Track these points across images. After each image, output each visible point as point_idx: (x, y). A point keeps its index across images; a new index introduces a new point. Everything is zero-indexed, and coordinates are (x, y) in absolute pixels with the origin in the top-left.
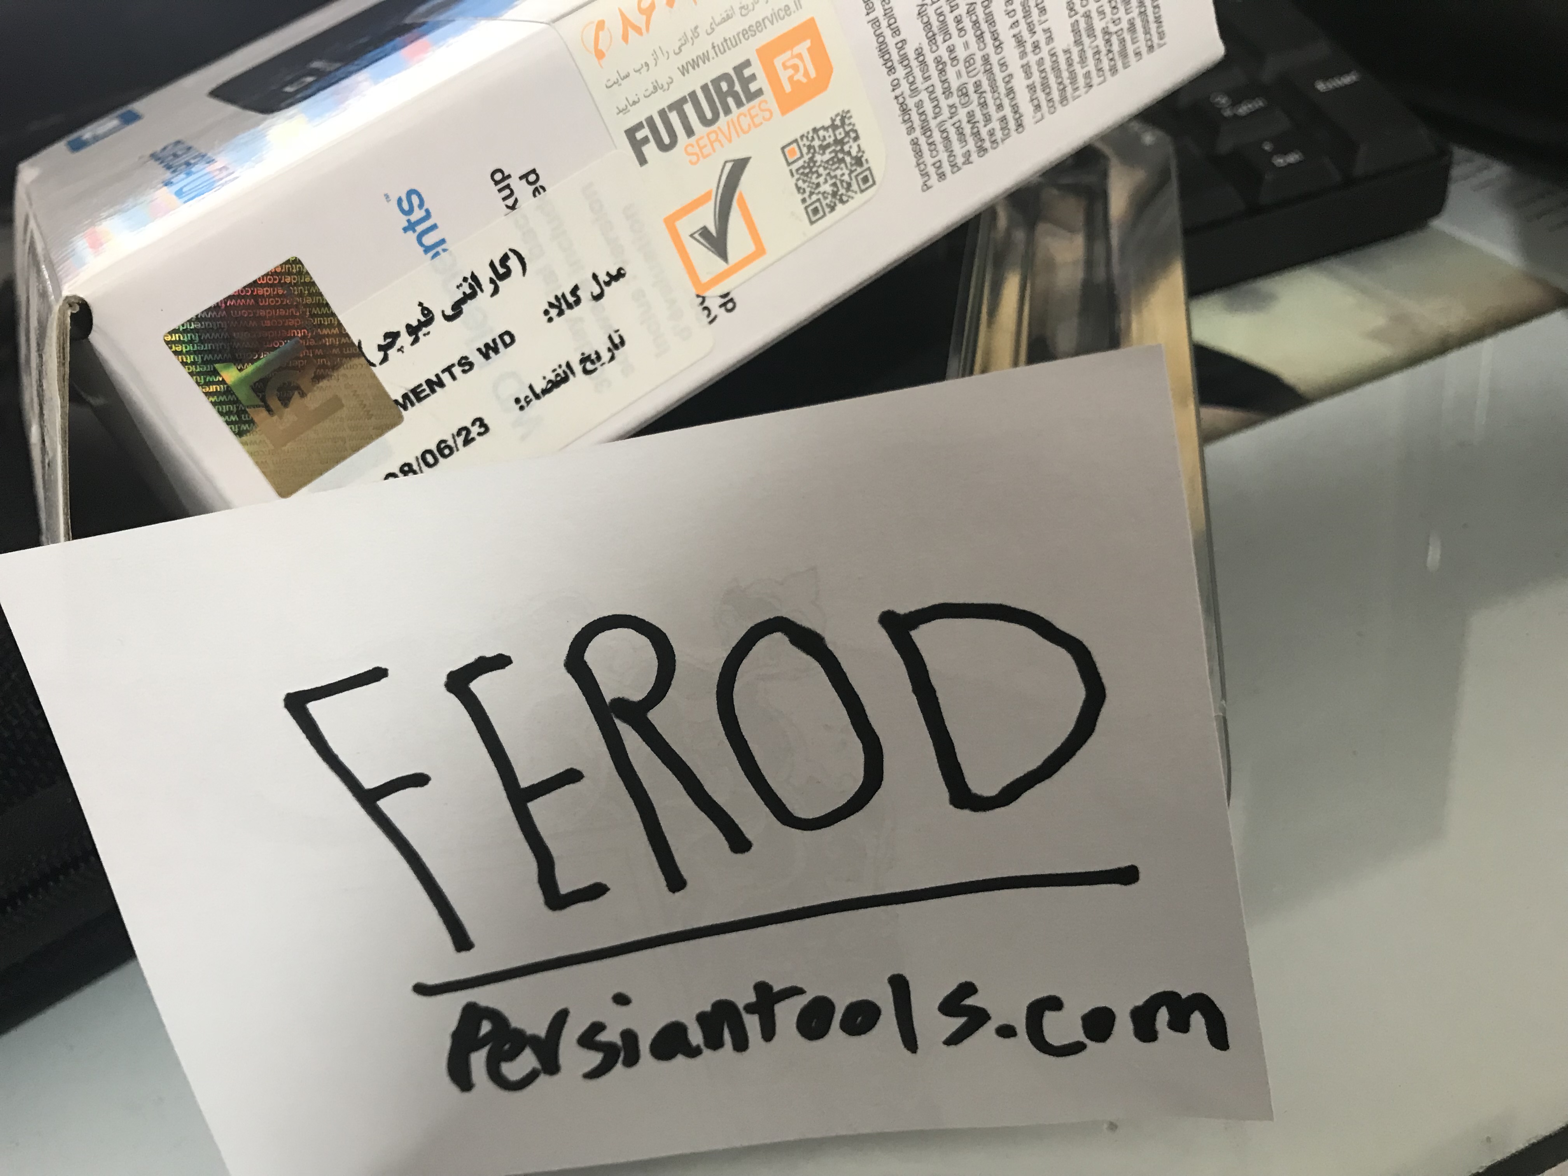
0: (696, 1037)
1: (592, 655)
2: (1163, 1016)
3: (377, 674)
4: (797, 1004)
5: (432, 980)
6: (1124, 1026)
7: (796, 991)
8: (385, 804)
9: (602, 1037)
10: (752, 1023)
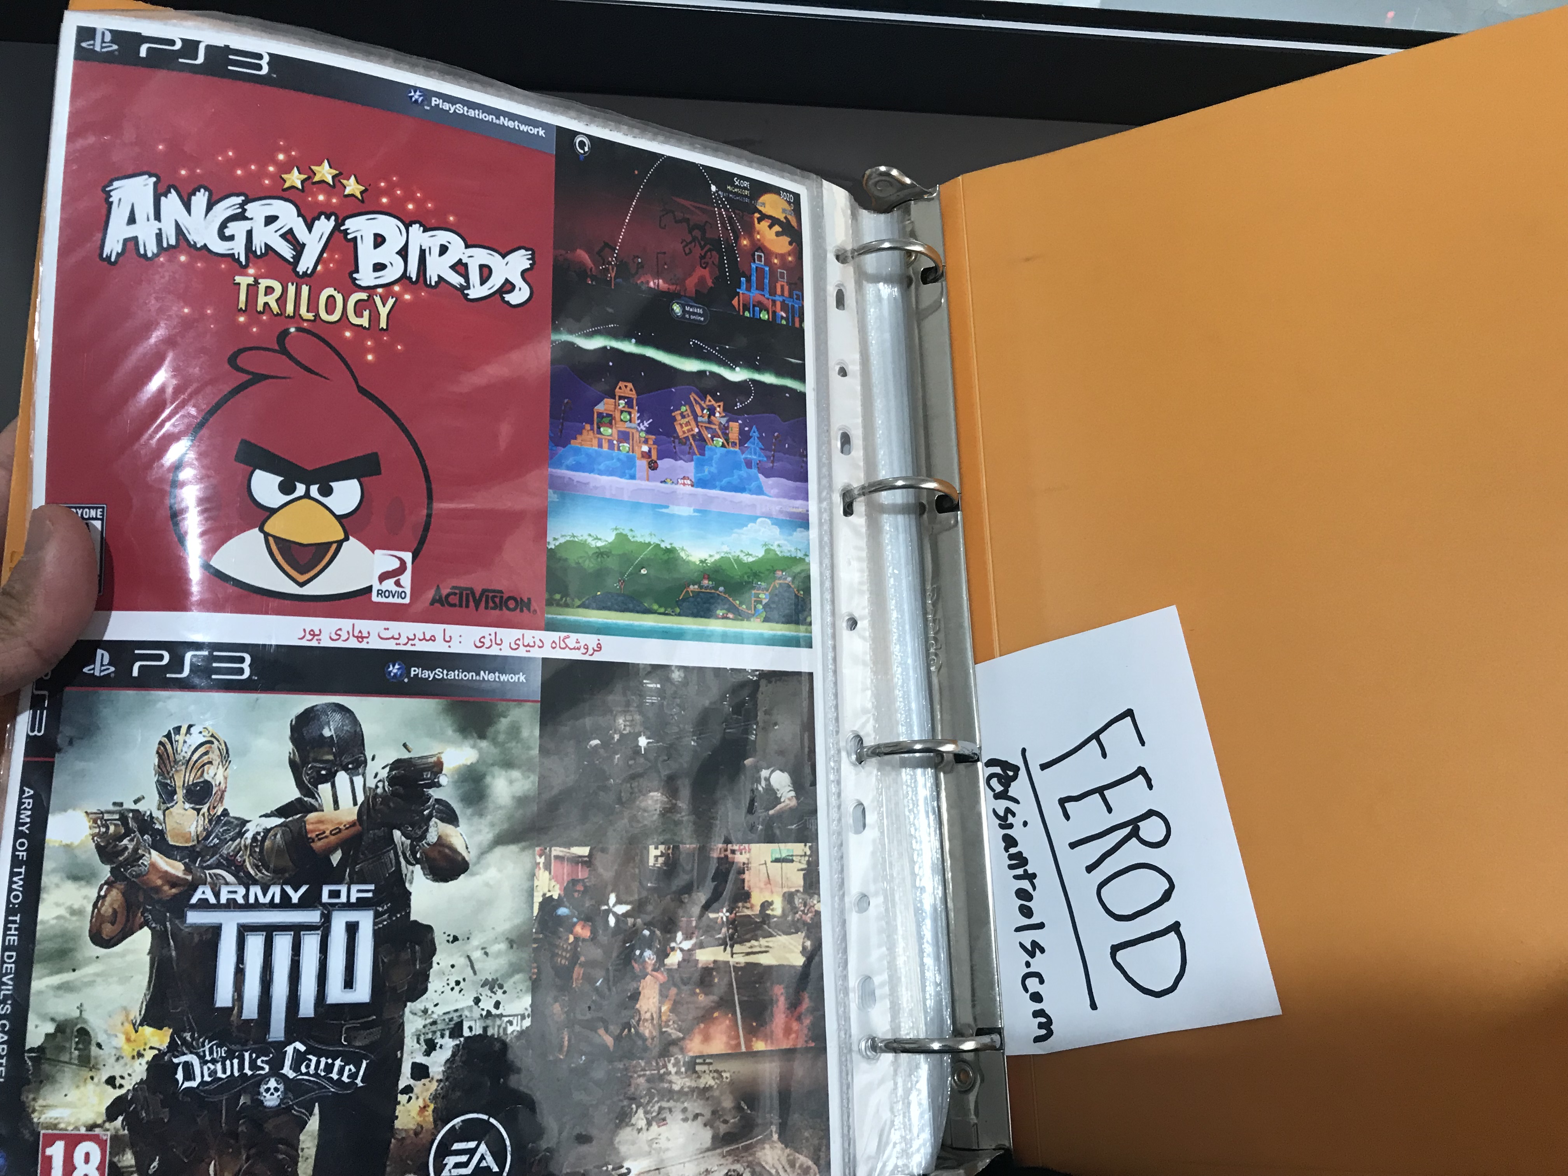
0: (1013, 850)
1: (1154, 819)
2: (1043, 1020)
3: (1143, 743)
4: (1029, 888)
5: (1027, 754)
6: (1038, 1006)
7: (1034, 888)
8: (1094, 741)
9: (1009, 816)
10: (1020, 871)
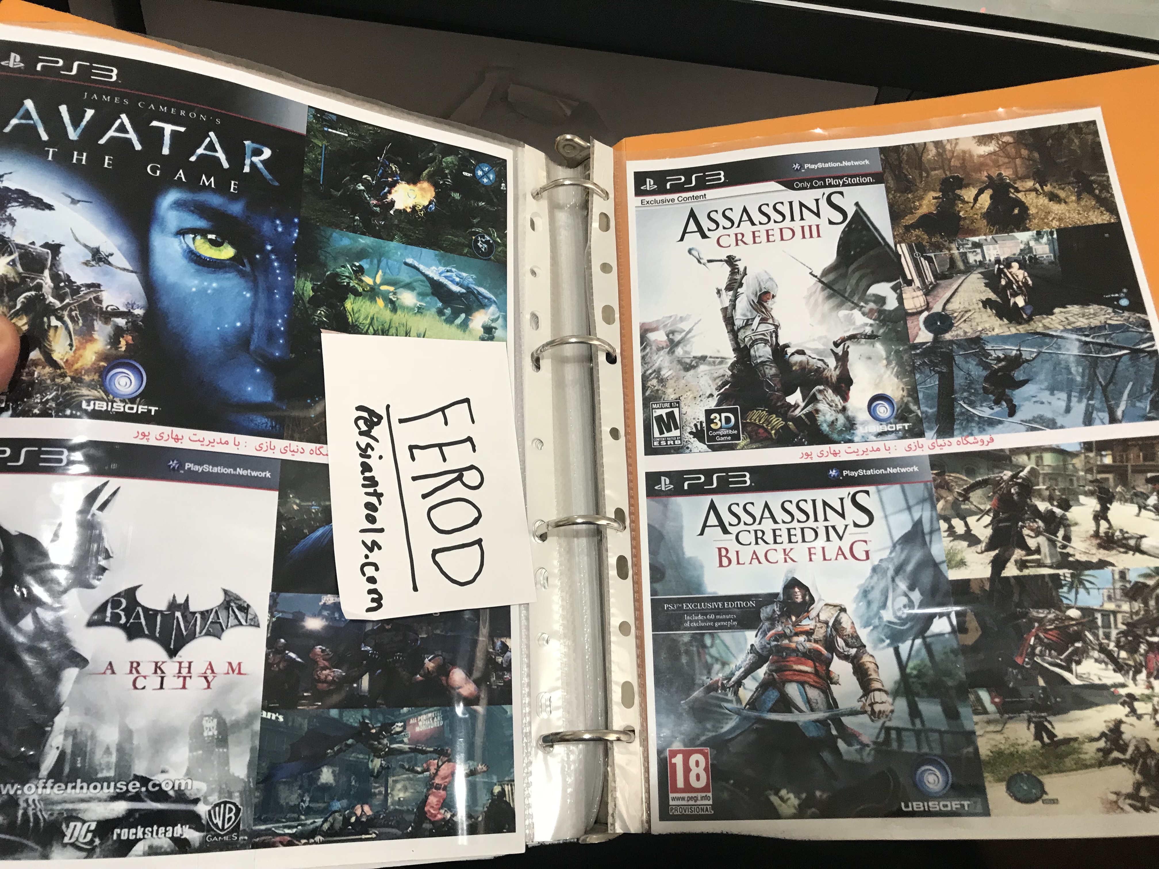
0: (367, 474)
1: (474, 471)
2: (376, 596)
3: (473, 422)
4: (377, 503)
5: (390, 409)
6: (372, 586)
7: (380, 503)
8: (441, 413)
9: (369, 449)
10: (371, 490)
